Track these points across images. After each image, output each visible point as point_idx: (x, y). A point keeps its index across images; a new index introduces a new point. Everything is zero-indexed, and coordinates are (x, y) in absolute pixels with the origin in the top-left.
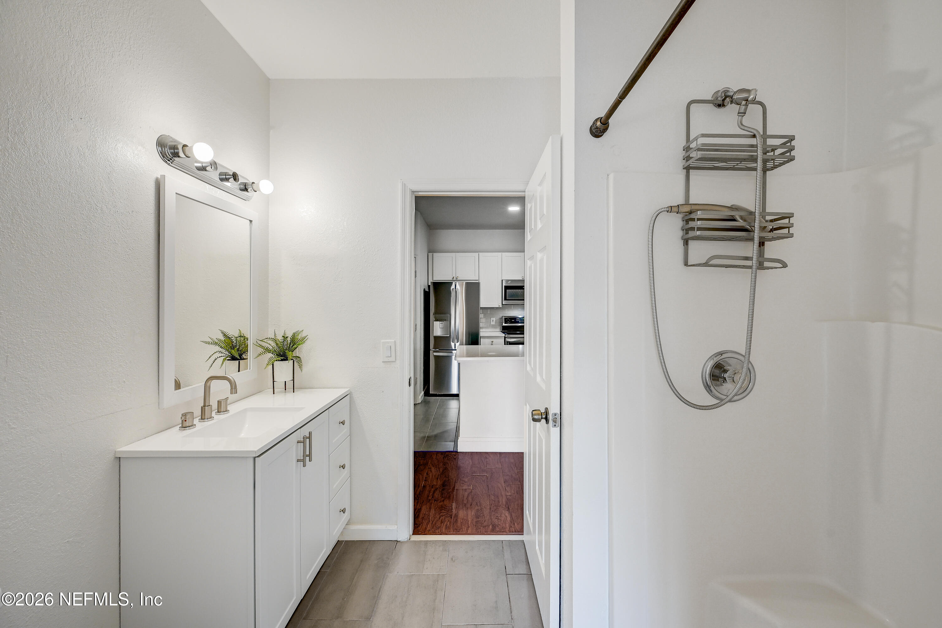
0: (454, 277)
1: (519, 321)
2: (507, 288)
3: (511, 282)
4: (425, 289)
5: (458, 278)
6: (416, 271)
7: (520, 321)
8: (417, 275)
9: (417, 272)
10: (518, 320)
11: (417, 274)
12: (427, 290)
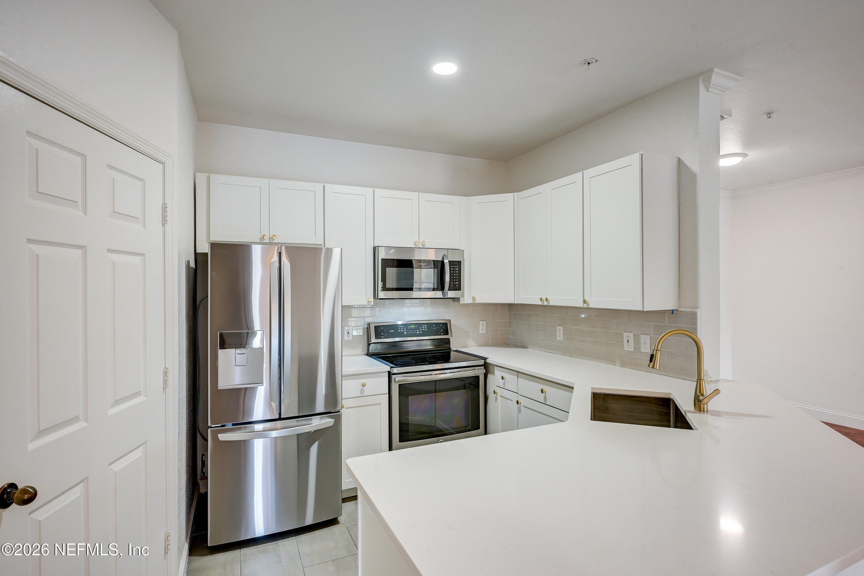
0: (264, 235)
1: (404, 331)
2: (387, 263)
3: (394, 251)
4: (188, 262)
5: (274, 238)
6: (164, 203)
7: (406, 332)
8: (168, 219)
9: (168, 210)
10: (401, 330)
11: (168, 214)
12: (192, 265)
